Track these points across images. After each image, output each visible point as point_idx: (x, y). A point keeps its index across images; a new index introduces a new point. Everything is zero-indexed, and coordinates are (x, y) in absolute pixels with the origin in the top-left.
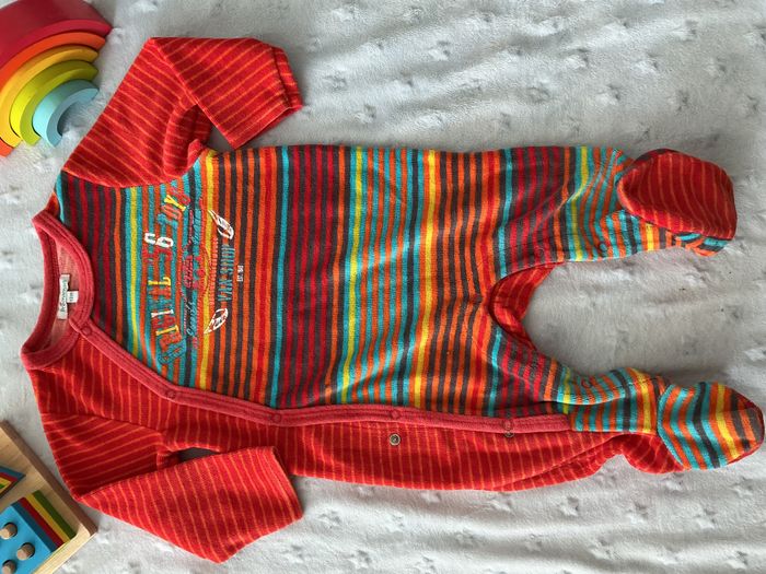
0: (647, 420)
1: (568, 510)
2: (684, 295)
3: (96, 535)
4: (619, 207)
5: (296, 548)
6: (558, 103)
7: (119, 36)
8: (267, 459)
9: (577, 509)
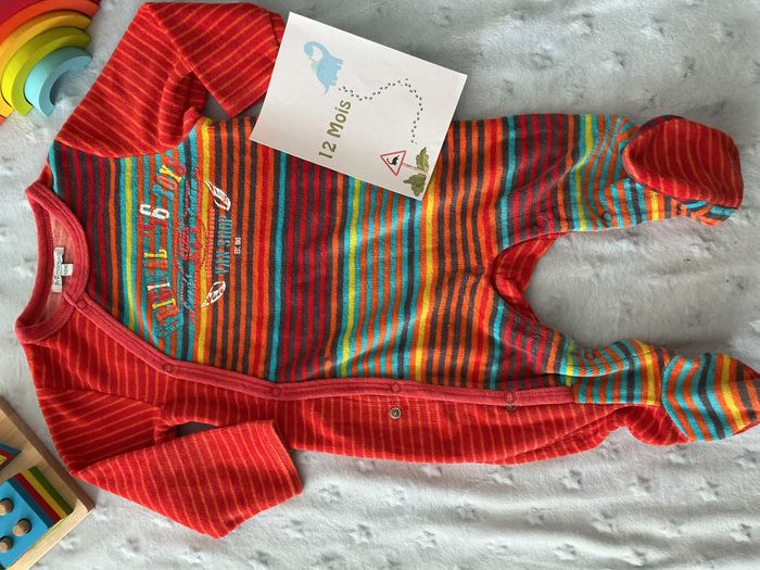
0: (651, 392)
1: (571, 483)
2: (688, 265)
3: (94, 512)
4: (624, 175)
5: (296, 523)
6: (562, 70)
8: (267, 432)
9: (579, 482)
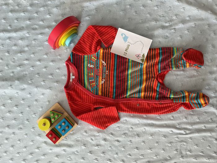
0: (187, 100)
1: (172, 118)
2: (194, 76)
4: (182, 59)
5: (118, 127)
7: (82, 24)
9: (173, 118)
